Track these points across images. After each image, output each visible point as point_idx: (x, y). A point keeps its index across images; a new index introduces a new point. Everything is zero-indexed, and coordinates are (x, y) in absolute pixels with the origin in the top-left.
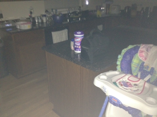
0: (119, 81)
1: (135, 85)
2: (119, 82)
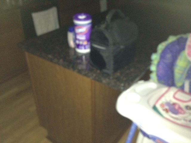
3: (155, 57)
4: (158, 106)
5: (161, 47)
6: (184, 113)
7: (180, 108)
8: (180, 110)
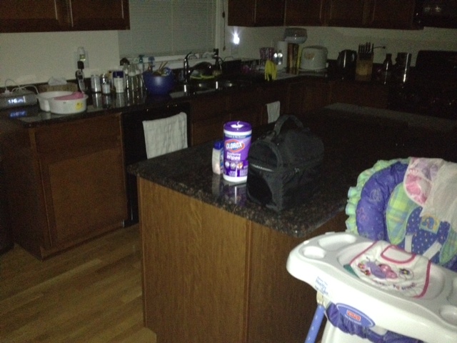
0: (357, 261)
1: (403, 271)
2: (360, 265)
3: (354, 194)
4: (354, 266)
5: (364, 177)
6: (396, 277)
7: (390, 270)
8: (390, 274)
